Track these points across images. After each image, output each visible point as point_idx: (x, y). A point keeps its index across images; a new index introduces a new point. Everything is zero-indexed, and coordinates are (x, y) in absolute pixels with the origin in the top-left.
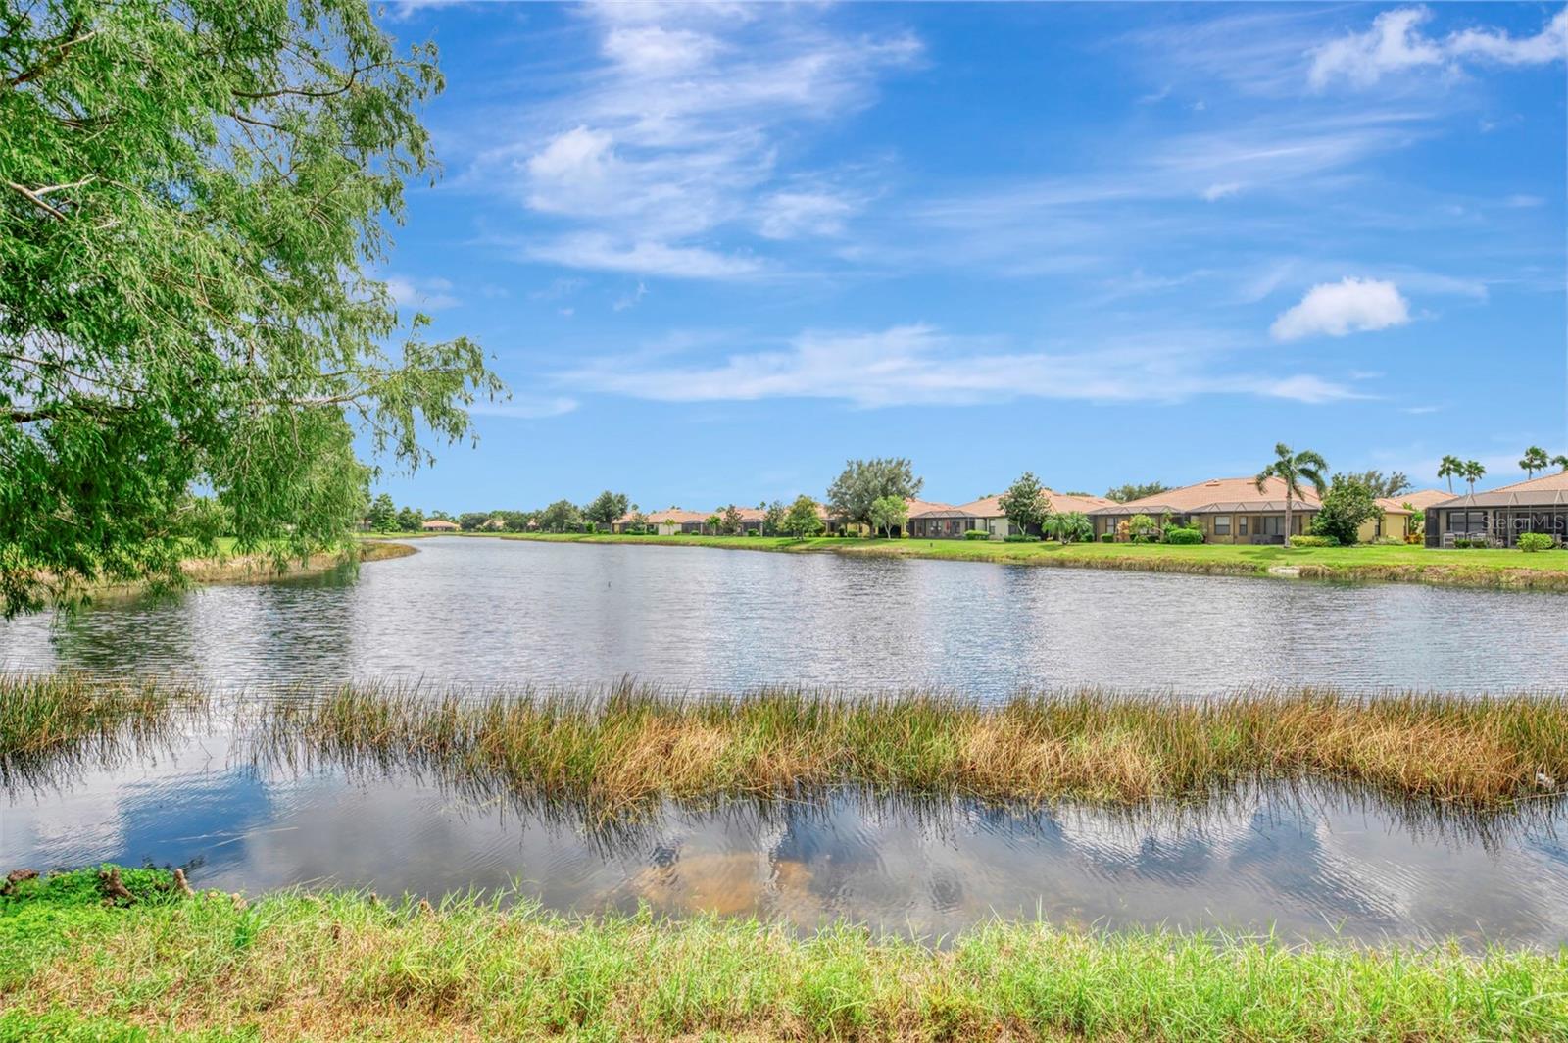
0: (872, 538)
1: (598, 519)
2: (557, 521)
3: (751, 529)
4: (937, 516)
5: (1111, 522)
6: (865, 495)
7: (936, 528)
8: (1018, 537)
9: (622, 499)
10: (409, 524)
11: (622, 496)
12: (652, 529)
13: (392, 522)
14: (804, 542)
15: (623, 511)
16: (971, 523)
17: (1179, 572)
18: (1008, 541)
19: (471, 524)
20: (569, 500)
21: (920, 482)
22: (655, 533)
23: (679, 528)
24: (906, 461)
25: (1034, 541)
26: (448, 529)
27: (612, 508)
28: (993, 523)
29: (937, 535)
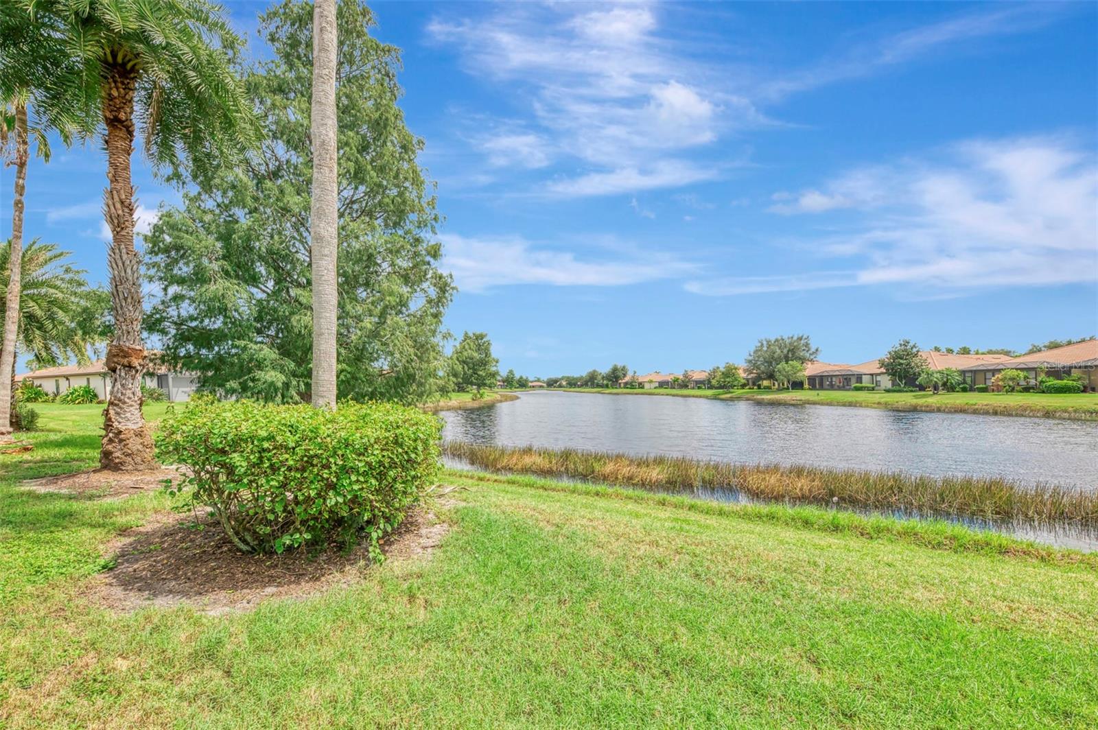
0: (780, 390)
1: (611, 380)
2: (591, 382)
3: (699, 384)
4: (831, 374)
5: (989, 375)
6: (771, 360)
7: (832, 381)
8: (898, 388)
9: (624, 369)
10: (523, 384)
11: (624, 367)
12: (641, 385)
13: (515, 384)
14: (730, 392)
15: (625, 375)
16: (859, 378)
17: (1022, 416)
18: (888, 391)
19: (552, 384)
20: (597, 370)
21: (817, 350)
22: (643, 388)
23: (657, 385)
24: (805, 337)
25: (912, 391)
26: (541, 386)
27: (618, 373)
28: (879, 378)
29: (832, 387)
